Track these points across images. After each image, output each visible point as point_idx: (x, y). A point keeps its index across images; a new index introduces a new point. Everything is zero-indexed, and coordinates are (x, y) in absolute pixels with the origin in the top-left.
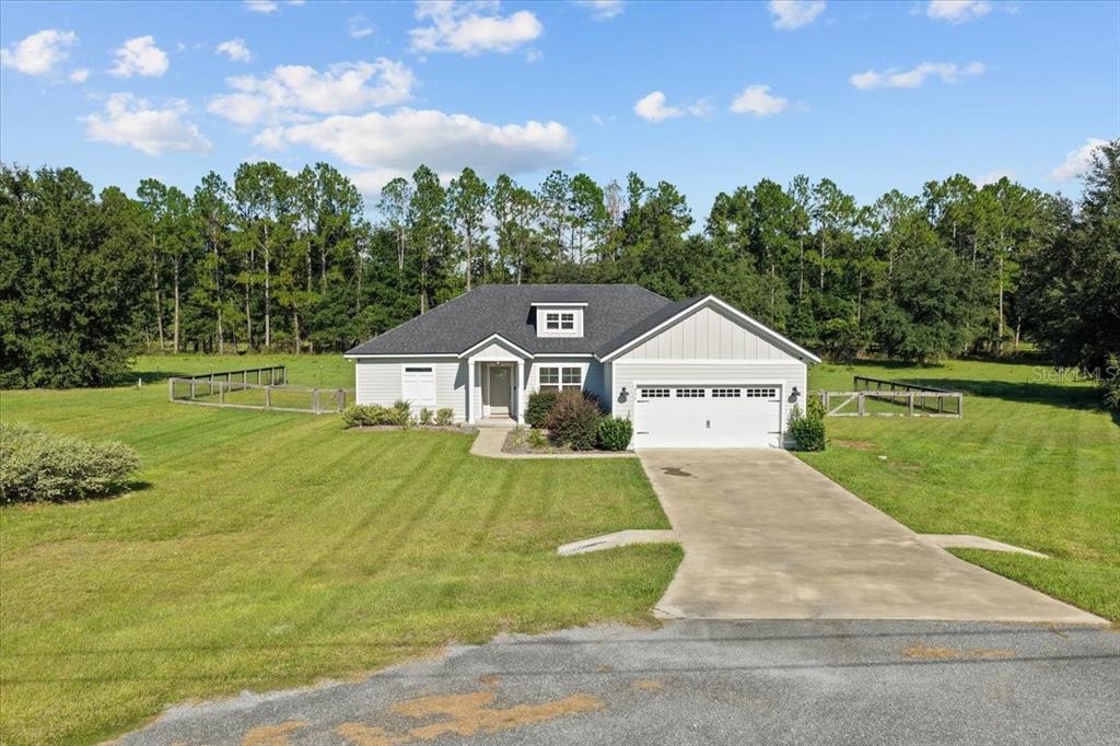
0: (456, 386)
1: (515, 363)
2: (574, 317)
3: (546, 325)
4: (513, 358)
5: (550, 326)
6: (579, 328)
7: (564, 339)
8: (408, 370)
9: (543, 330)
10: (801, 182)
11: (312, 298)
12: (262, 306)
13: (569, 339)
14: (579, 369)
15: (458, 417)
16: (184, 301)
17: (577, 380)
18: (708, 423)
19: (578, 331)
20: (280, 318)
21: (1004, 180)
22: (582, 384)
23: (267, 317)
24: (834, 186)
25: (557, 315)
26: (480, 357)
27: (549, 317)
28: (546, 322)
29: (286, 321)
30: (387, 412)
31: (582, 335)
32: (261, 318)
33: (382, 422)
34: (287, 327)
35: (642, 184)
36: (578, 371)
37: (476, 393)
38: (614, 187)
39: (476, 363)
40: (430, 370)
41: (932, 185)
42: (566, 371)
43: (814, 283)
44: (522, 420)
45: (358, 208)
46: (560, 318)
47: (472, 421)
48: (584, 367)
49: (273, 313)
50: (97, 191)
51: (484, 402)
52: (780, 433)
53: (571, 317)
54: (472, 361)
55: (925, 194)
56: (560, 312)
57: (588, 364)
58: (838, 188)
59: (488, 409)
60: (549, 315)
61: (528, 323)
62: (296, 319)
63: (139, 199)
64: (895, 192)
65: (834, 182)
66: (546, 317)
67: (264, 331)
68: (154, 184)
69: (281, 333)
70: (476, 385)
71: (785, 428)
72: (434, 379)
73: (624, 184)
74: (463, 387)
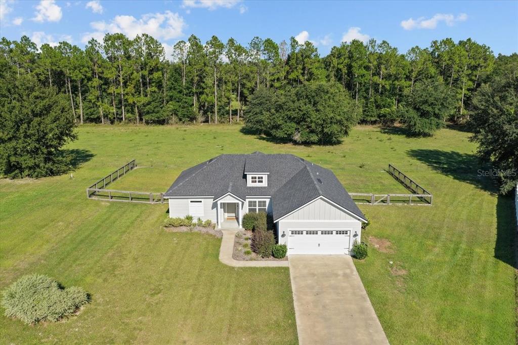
0: (213, 208)
1: (238, 203)
2: (263, 178)
4: (237, 201)
5: (253, 182)
6: (265, 183)
7: (259, 187)
8: (191, 202)
9: (250, 183)
10: (372, 42)
11: (143, 100)
12: (120, 102)
13: (261, 187)
14: (266, 201)
16: (84, 99)
17: (264, 206)
18: (319, 245)
19: (265, 184)
20: (129, 108)
21: (469, 40)
22: (267, 208)
23: (123, 107)
24: (388, 44)
26: (223, 201)
27: (252, 178)
28: (251, 180)
29: (132, 109)
30: (183, 221)
31: (267, 186)
32: (120, 108)
33: (181, 226)
34: (133, 112)
35: (297, 43)
38: (284, 43)
40: (201, 202)
41: (435, 42)
42: (259, 202)
43: (376, 91)
44: (241, 227)
45: (163, 54)
46: (257, 178)
47: (220, 227)
48: (268, 201)
49: (126, 106)
51: (225, 212)
52: (349, 248)
54: (219, 203)
55: (432, 46)
56: (257, 176)
57: (269, 199)
58: (390, 45)
59: (226, 215)
61: (243, 178)
62: (136, 108)
64: (417, 47)
65: (388, 42)
67: (122, 113)
68: (66, 44)
69: (130, 115)
70: (221, 208)
71: (351, 247)
72: (203, 205)
73: (289, 42)
74: (215, 209)
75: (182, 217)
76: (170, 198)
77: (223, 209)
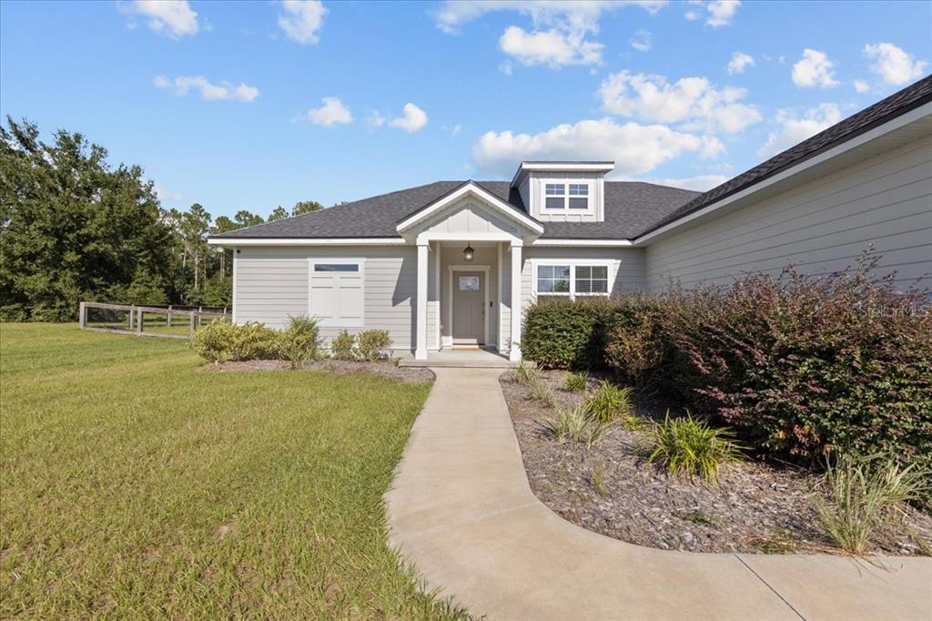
0: (397, 299)
1: (507, 244)
2: (591, 190)
3: (544, 203)
4: (502, 234)
5: (551, 203)
6: (597, 208)
7: (574, 224)
8: (318, 268)
9: (539, 211)
13: (581, 223)
14: (605, 268)
15: (398, 347)
17: (601, 286)
19: (595, 212)
22: (609, 294)
25: (563, 186)
26: (440, 233)
27: (550, 188)
28: (544, 196)
30: (271, 335)
31: (602, 220)
33: (262, 355)
36: (602, 271)
37: (429, 311)
39: (432, 244)
40: (354, 268)
42: (581, 272)
44: (516, 355)
46: (567, 190)
47: (421, 355)
48: (613, 266)
50: (214, 218)
51: (444, 332)
53: (584, 189)
54: (423, 239)
56: (567, 182)
57: (619, 261)
59: (449, 341)
60: (548, 186)
63: (235, 221)
66: (544, 189)
68: (246, 214)
70: (431, 298)
72: (361, 283)
74: (407, 302)
75: (279, 324)
76: (240, 249)
77: (437, 303)
